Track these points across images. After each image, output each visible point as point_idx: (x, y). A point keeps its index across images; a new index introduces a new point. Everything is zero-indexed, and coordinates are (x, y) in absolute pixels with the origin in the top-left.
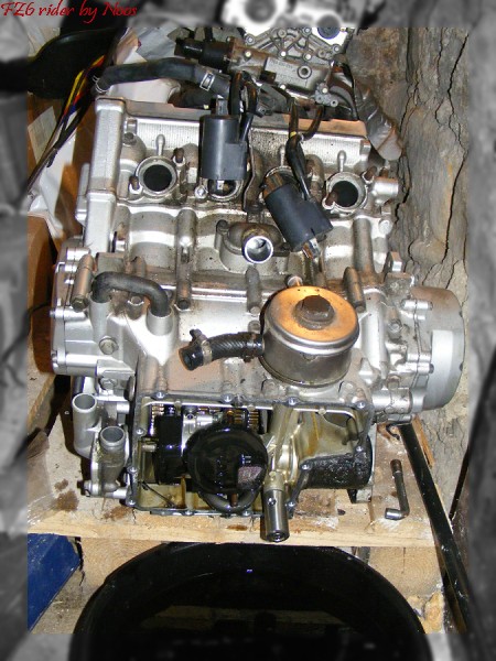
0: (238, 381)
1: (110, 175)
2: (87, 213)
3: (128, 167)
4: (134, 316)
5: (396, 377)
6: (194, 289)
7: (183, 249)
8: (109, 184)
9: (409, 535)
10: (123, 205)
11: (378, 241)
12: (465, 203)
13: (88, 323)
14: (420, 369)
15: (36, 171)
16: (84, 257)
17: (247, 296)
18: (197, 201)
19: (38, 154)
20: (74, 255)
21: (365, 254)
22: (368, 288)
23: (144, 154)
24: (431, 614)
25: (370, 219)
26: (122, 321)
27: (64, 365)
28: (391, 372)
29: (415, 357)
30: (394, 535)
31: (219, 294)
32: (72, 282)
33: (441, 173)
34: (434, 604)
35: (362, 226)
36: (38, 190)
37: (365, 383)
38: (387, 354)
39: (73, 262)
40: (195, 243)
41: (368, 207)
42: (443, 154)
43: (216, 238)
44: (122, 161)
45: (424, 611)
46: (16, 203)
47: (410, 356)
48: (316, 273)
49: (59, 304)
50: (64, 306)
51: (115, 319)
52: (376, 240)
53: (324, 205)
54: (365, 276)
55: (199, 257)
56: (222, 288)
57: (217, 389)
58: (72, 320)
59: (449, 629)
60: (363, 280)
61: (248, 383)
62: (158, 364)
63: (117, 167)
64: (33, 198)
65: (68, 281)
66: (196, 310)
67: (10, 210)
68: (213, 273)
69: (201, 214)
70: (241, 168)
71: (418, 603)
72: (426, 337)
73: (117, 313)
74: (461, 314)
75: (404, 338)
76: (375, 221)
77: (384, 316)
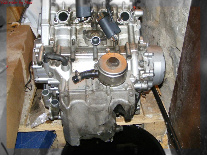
0: (91, 84)
1: (47, 18)
2: (41, 31)
3: (54, 14)
4: (57, 66)
5: (142, 79)
6: (76, 54)
7: (73, 40)
8: (47, 21)
9: (156, 119)
10: (53, 27)
11: (137, 32)
12: (164, 10)
13: (43, 68)
14: (150, 75)
15: (24, 9)
16: (41, 46)
17: (93, 55)
18: (76, 24)
20: (38, 45)
21: (132, 37)
22: (132, 50)
23: (59, 9)
24: (164, 141)
25: (133, 25)
26: (54, 67)
27: (38, 81)
28: (141, 77)
29: (148, 72)
30: (151, 119)
31: (84, 55)
32: (38, 55)
34: (165, 138)
35: (131, 27)
36: (26, 16)
37: (132, 82)
38: (139, 71)
39: (38, 48)
40: (77, 38)
41: (133, 20)
43: (83, 36)
44: (51, 12)
45: (162, 140)
46: (20, 21)
47: (147, 71)
48: (116, 45)
49: (34, 63)
50: (35, 64)
51: (52, 67)
52: (136, 31)
53: (118, 21)
54: (132, 45)
55: (78, 42)
56: (85, 53)
57: (84, 88)
58: (38, 68)
59: (170, 145)
60: (131, 47)
61: (94, 85)
62: (66, 81)
63: (50, 14)
64: (25, 19)
65: (36, 55)
66: (77, 62)
67: (18, 23)
68: (83, 47)
69: (78, 28)
70: (89, 12)
71: (160, 138)
72: (152, 65)
73: (52, 65)
74: (164, 56)
75: (145, 66)
76: (135, 25)
77: (138, 59)
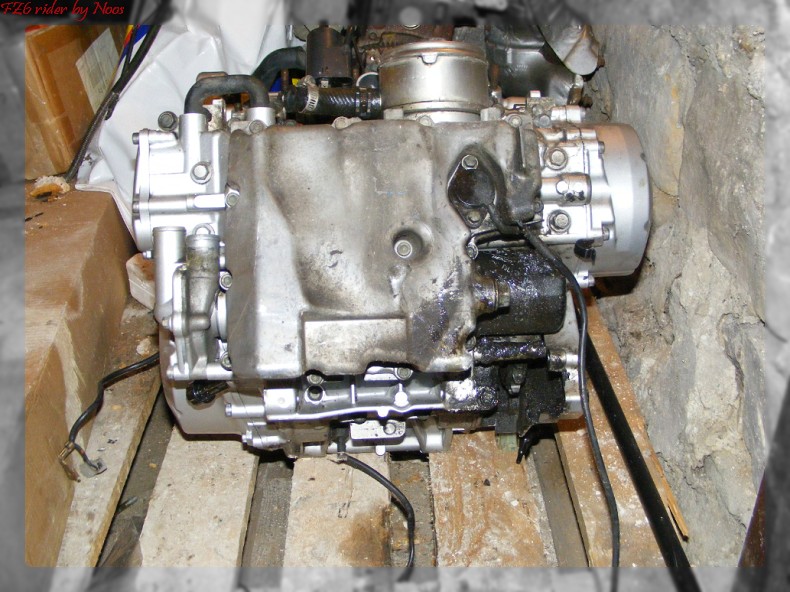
12: (703, 150)
15: (92, 123)
19: (95, 100)
33: (661, 99)
36: (97, 151)
42: (662, 71)
46: (70, 174)
64: (93, 164)
67: (61, 183)
